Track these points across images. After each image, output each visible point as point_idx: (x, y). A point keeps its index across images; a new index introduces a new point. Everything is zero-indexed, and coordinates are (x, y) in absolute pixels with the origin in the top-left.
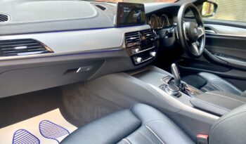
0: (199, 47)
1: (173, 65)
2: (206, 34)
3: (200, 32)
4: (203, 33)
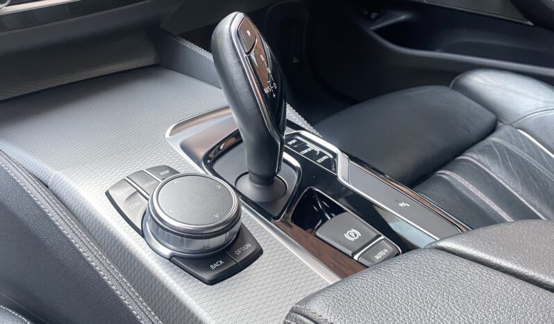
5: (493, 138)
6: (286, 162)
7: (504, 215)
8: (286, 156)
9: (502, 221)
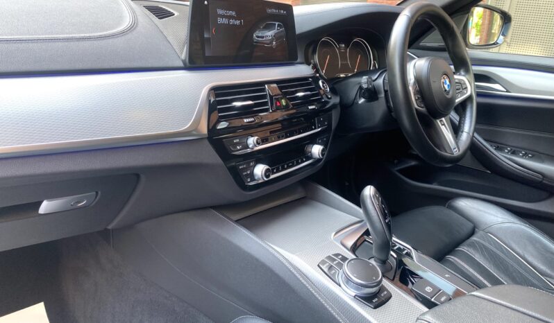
0: (456, 130)
1: (369, 191)
2: (479, 95)
3: (461, 87)
4: (470, 90)
5: (474, 238)
6: (392, 255)
7: (486, 282)
8: (392, 253)
9: (486, 286)
